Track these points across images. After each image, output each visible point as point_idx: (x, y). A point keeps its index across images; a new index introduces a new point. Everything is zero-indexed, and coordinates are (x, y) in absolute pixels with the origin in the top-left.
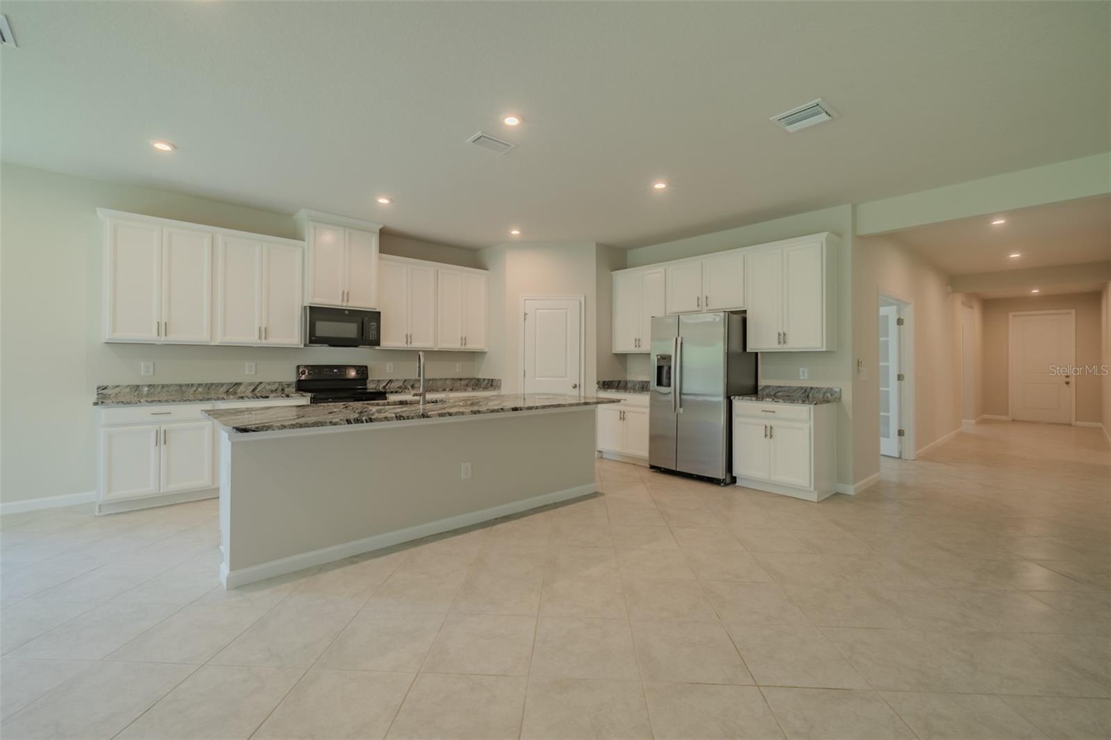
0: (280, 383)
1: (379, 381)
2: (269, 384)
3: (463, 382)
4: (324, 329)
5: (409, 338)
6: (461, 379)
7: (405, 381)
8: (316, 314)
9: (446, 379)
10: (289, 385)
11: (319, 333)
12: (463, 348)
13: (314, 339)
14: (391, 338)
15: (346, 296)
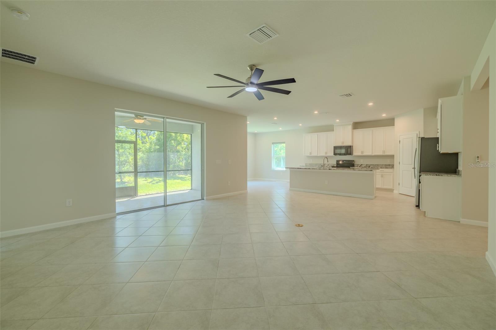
0: (333, 164)
1: (358, 164)
2: (331, 164)
3: (390, 166)
4: (338, 151)
5: (362, 152)
6: (389, 165)
7: (367, 165)
8: (335, 148)
9: (382, 165)
10: (335, 165)
11: (336, 152)
12: (384, 154)
13: (335, 154)
14: (356, 152)
15: (343, 143)
